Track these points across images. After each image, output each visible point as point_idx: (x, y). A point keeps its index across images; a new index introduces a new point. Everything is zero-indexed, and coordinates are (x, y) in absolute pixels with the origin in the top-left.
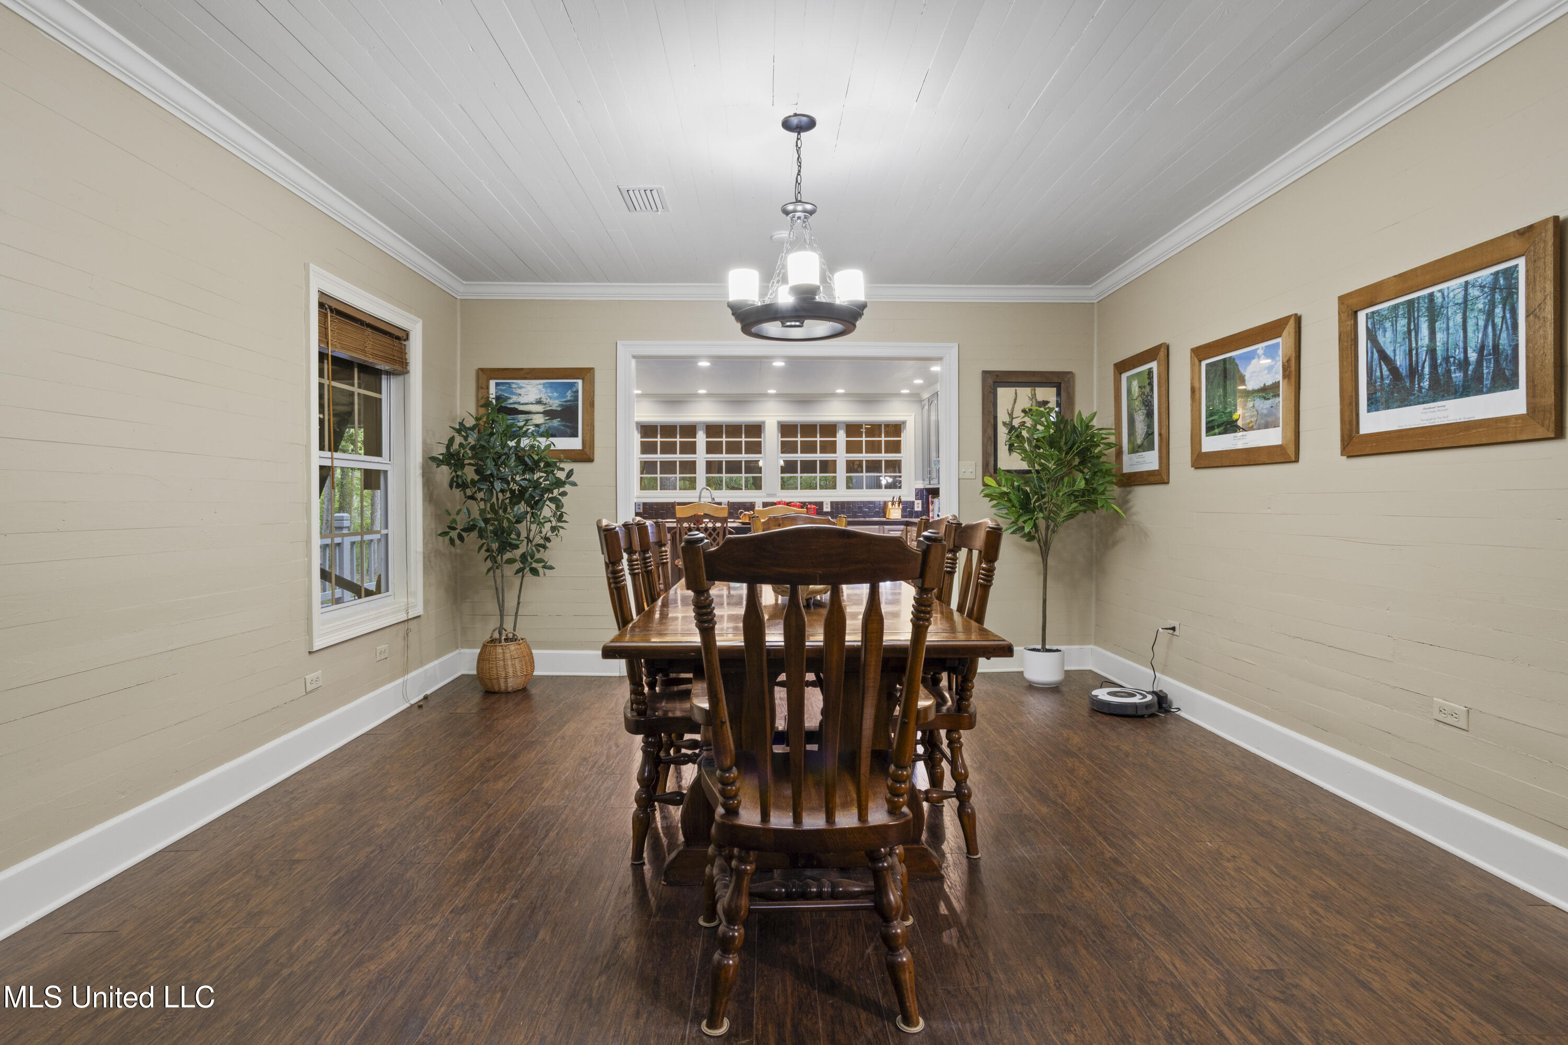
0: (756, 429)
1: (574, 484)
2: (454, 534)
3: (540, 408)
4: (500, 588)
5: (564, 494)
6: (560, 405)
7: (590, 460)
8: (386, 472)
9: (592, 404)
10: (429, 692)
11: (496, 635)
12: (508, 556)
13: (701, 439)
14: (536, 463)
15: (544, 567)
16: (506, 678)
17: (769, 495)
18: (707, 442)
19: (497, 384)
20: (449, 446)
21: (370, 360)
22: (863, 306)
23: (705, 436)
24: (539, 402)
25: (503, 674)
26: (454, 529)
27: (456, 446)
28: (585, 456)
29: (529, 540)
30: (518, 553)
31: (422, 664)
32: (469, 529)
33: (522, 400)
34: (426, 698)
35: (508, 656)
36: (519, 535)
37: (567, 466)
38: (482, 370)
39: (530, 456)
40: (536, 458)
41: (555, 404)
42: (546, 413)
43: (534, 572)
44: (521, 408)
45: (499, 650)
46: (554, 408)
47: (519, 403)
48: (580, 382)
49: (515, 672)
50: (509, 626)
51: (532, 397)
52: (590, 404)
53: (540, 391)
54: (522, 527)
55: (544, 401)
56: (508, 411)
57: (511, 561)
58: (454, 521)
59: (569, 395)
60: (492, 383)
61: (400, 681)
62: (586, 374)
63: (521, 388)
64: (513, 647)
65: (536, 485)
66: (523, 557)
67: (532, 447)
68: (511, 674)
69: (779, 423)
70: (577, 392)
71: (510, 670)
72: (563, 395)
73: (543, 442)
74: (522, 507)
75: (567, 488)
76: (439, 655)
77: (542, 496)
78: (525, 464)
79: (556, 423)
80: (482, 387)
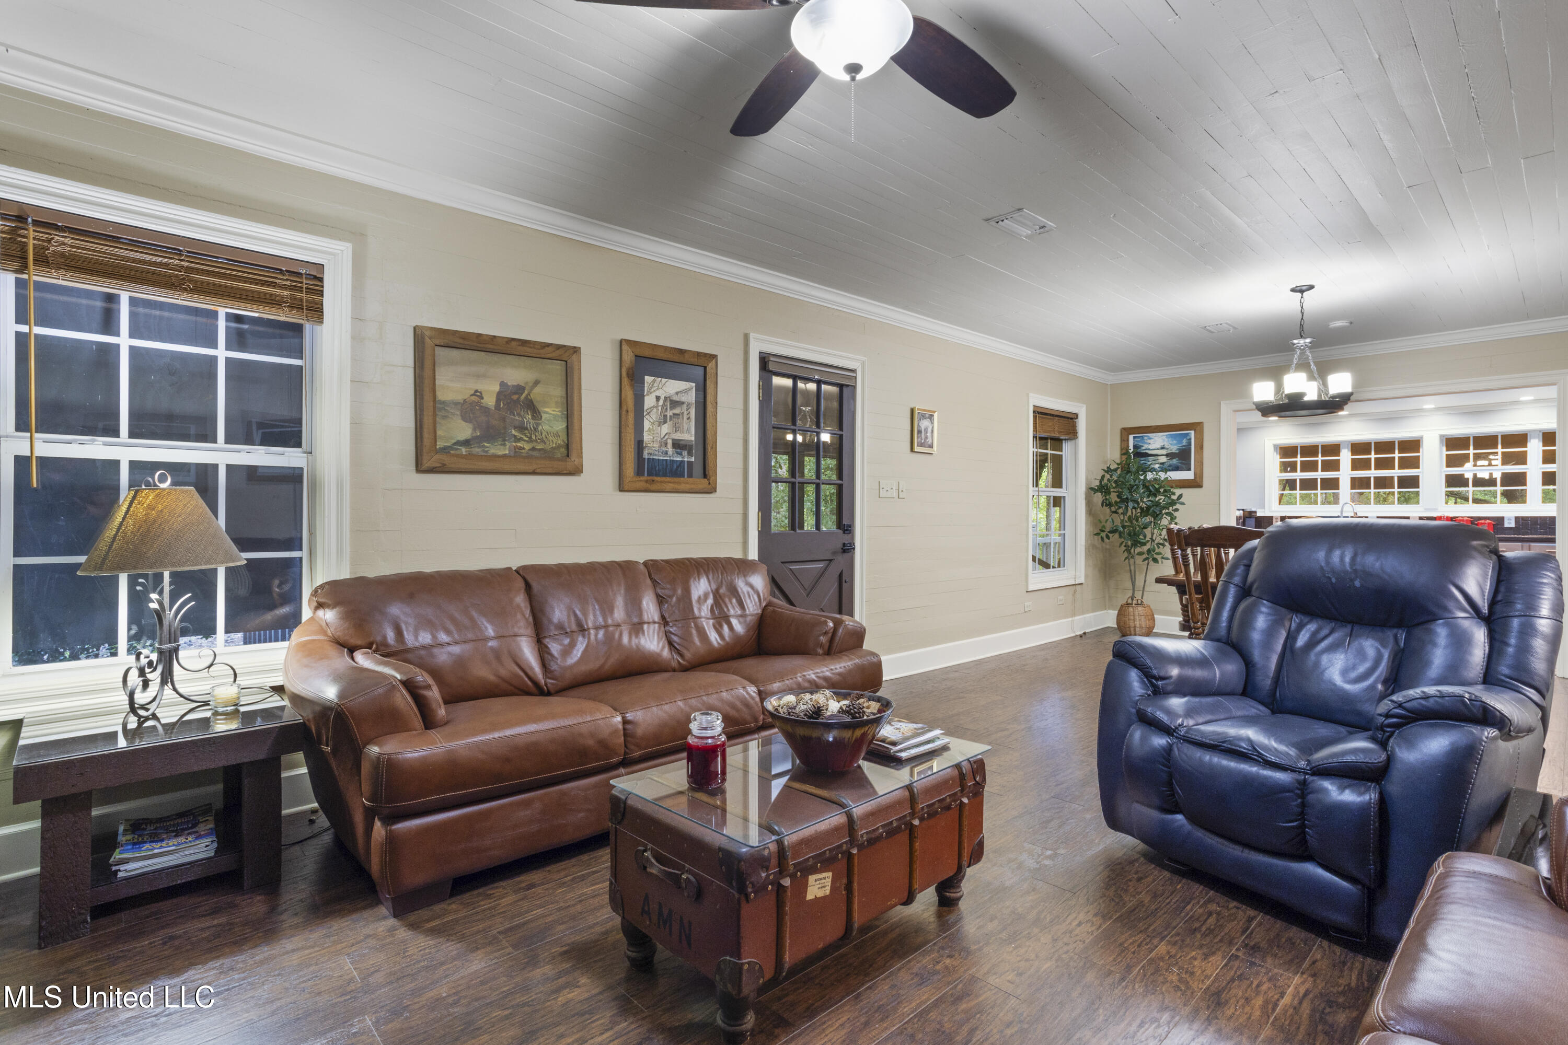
0: (1413, 445)
1: (1183, 504)
2: (1103, 534)
3: (1164, 452)
4: (1133, 571)
5: (1177, 510)
6: (1178, 449)
7: (1200, 486)
8: (1064, 497)
9: (1201, 447)
10: (1087, 631)
11: (1130, 601)
12: (1138, 550)
13: (1346, 457)
14: (1157, 490)
15: (1163, 558)
16: (1135, 628)
17: (1427, 510)
18: (1352, 459)
19: (1134, 438)
20: (1101, 481)
21: (1057, 435)
22: (1352, 394)
23: (1350, 453)
24: (1163, 448)
25: (1133, 625)
26: (1103, 531)
27: (1105, 481)
28: (1196, 484)
29: (1153, 540)
30: (1145, 548)
31: (1083, 613)
32: (1113, 531)
33: (1151, 447)
34: (1085, 633)
35: (1136, 613)
36: (1145, 536)
37: (1178, 492)
38: (1124, 429)
39: (1153, 486)
40: (1157, 486)
41: (1174, 449)
42: (1167, 455)
43: (1155, 560)
44: (1150, 452)
45: (1131, 609)
46: (1173, 451)
47: (1149, 449)
48: (1192, 432)
49: (1141, 624)
50: (1138, 595)
51: (1158, 445)
52: (1200, 447)
53: (1164, 440)
54: (1148, 532)
55: (1166, 446)
56: (1140, 454)
57: (1140, 554)
58: (1104, 526)
59: (1185, 442)
60: (1131, 437)
61: (1070, 619)
62: (1197, 427)
63: (1150, 439)
64: (1140, 608)
65: (1157, 504)
66: (1149, 551)
67: (1155, 479)
68: (1138, 625)
69: (1441, 436)
70: (1190, 439)
71: (1138, 623)
72: (1181, 442)
73: (1162, 475)
74: (1148, 519)
75: (1178, 506)
76: (1094, 610)
77: (1161, 511)
78: (1150, 491)
79: (1175, 461)
80: (1124, 440)
